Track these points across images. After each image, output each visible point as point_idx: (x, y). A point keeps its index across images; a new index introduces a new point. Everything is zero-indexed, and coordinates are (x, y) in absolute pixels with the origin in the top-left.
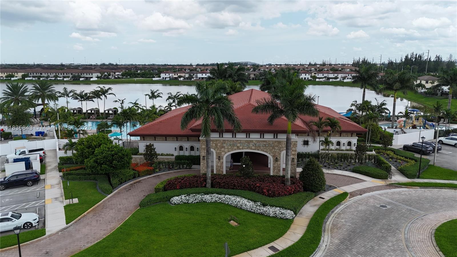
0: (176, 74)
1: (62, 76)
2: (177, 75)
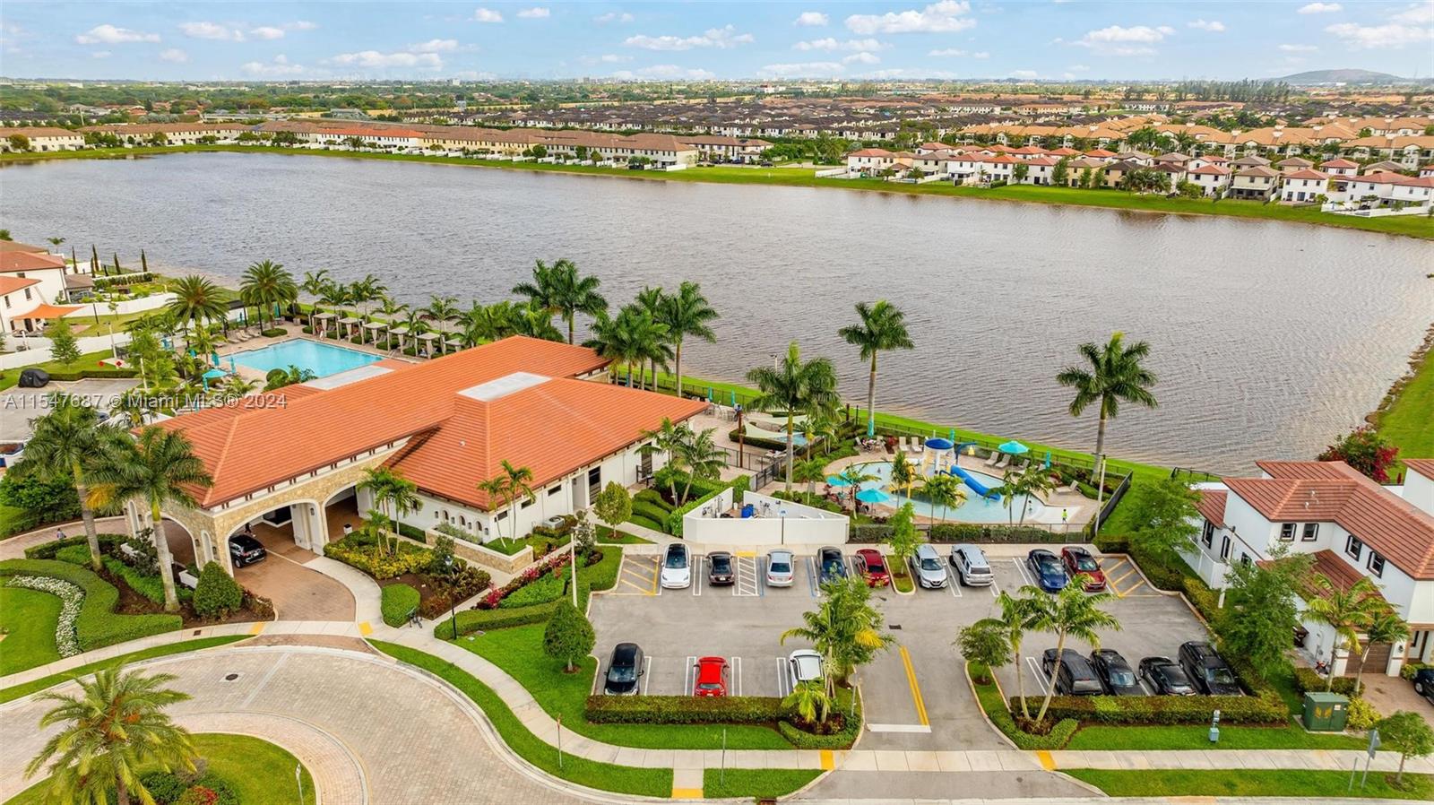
0: (888, 160)
1: (611, 155)
2: (892, 162)
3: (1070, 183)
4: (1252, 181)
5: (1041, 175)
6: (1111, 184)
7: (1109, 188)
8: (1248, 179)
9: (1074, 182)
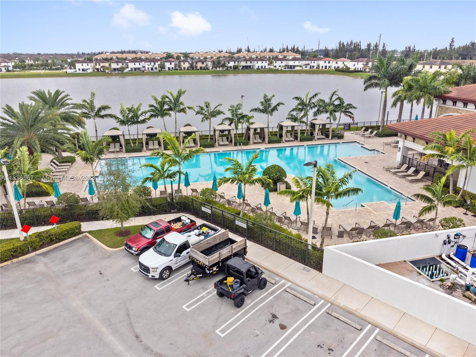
3: (183, 68)
4: (246, 63)
5: (171, 66)
6: (199, 68)
7: (199, 70)
8: (245, 62)
9: (184, 68)
